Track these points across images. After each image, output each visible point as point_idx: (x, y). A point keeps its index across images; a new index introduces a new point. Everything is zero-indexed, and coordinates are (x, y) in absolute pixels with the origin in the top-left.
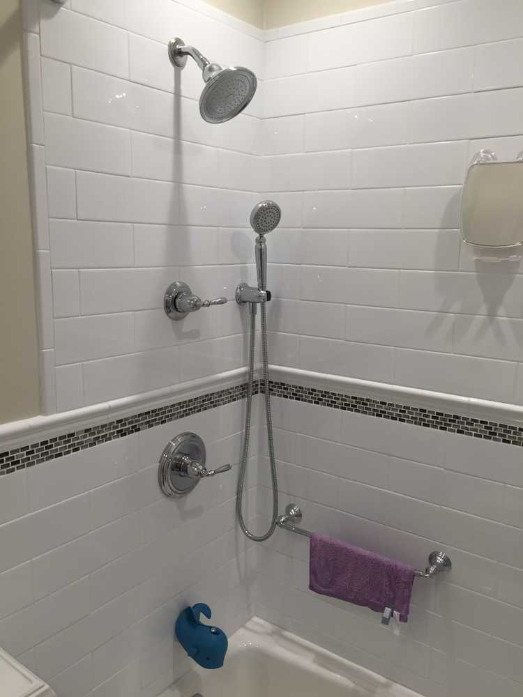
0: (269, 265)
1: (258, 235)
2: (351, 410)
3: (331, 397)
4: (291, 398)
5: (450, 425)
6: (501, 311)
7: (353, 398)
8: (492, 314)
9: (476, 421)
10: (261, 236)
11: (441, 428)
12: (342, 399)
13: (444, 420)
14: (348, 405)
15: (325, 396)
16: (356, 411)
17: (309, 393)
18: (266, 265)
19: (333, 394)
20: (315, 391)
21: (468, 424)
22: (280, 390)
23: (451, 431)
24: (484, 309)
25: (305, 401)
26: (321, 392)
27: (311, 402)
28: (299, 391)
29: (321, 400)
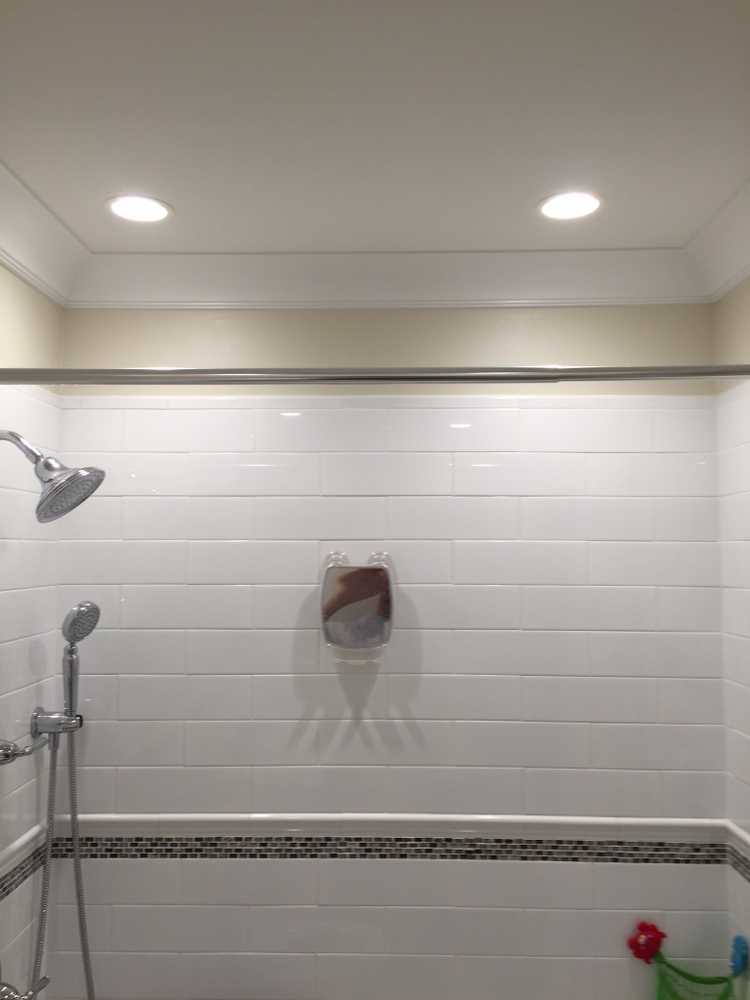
0: (81, 678)
1: (67, 643)
2: (195, 856)
3: (165, 845)
4: (102, 856)
5: (320, 851)
6: (366, 713)
7: (197, 839)
8: (357, 718)
9: (349, 839)
10: (72, 645)
11: (312, 856)
12: (182, 845)
13: (315, 845)
14: (190, 850)
15: (156, 845)
16: (203, 856)
17: (132, 845)
18: (77, 678)
19: (169, 840)
20: (141, 839)
21: (342, 844)
22: (85, 848)
23: (323, 857)
24: (348, 713)
25: (126, 856)
26: (151, 839)
27: (135, 856)
28: (116, 845)
29: (151, 850)
